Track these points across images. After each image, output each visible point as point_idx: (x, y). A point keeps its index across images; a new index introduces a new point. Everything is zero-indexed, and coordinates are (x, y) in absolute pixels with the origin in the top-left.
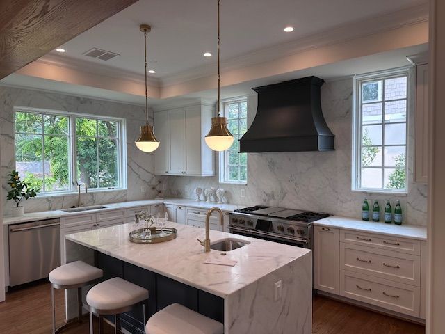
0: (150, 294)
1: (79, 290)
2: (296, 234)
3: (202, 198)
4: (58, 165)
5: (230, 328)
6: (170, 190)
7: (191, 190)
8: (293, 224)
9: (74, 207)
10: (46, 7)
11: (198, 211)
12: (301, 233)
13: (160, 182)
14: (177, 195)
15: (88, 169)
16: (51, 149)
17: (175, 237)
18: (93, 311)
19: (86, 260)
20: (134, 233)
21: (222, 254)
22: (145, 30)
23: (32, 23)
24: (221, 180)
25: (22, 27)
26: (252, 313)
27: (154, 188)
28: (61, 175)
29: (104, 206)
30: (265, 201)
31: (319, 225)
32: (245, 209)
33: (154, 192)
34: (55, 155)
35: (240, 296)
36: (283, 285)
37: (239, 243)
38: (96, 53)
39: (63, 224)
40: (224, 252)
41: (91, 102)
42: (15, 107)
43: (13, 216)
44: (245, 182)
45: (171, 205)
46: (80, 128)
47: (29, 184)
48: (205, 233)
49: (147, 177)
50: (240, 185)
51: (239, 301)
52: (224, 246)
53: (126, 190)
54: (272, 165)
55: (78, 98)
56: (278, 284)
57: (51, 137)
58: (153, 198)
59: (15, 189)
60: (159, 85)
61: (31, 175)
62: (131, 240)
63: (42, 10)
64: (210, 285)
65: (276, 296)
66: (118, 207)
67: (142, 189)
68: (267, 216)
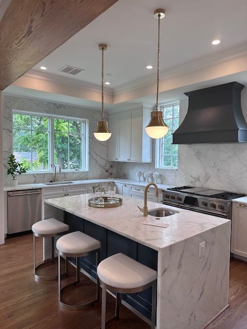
0: (102, 244)
1: (52, 238)
2: (217, 208)
3: (142, 179)
4: (42, 153)
5: (162, 275)
6: (119, 173)
7: (134, 173)
8: (214, 201)
9: (51, 182)
10: (30, 27)
11: (138, 188)
12: (222, 208)
13: (112, 166)
14: (124, 176)
15: (63, 159)
16: (38, 142)
17: (121, 205)
18: (60, 254)
19: (58, 218)
20: (91, 200)
21: (157, 219)
22: (103, 48)
23: (22, 42)
24: (157, 166)
25: (15, 46)
26: (180, 265)
27: (107, 171)
28: (44, 160)
29: (72, 182)
30: (192, 182)
31: (236, 202)
32: (176, 188)
33: (107, 174)
34: (40, 146)
35: (171, 250)
36: (206, 246)
37: (171, 212)
38: (68, 70)
39: (44, 192)
40: (158, 218)
41: (64, 108)
42: (13, 110)
43: (11, 186)
44: (176, 168)
45: (119, 183)
46: (57, 127)
47: (22, 164)
48: (143, 203)
49: (103, 163)
50: (172, 170)
51: (170, 255)
52: (158, 213)
53: (88, 172)
54: (198, 154)
55: (55, 104)
56: (202, 244)
57: (38, 134)
58: (107, 178)
59: (12, 167)
60: (112, 94)
61: (24, 160)
62: (90, 205)
63: (28, 30)
64: (147, 240)
65: (200, 253)
66: (81, 183)
67: (99, 171)
68: (193, 194)
